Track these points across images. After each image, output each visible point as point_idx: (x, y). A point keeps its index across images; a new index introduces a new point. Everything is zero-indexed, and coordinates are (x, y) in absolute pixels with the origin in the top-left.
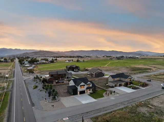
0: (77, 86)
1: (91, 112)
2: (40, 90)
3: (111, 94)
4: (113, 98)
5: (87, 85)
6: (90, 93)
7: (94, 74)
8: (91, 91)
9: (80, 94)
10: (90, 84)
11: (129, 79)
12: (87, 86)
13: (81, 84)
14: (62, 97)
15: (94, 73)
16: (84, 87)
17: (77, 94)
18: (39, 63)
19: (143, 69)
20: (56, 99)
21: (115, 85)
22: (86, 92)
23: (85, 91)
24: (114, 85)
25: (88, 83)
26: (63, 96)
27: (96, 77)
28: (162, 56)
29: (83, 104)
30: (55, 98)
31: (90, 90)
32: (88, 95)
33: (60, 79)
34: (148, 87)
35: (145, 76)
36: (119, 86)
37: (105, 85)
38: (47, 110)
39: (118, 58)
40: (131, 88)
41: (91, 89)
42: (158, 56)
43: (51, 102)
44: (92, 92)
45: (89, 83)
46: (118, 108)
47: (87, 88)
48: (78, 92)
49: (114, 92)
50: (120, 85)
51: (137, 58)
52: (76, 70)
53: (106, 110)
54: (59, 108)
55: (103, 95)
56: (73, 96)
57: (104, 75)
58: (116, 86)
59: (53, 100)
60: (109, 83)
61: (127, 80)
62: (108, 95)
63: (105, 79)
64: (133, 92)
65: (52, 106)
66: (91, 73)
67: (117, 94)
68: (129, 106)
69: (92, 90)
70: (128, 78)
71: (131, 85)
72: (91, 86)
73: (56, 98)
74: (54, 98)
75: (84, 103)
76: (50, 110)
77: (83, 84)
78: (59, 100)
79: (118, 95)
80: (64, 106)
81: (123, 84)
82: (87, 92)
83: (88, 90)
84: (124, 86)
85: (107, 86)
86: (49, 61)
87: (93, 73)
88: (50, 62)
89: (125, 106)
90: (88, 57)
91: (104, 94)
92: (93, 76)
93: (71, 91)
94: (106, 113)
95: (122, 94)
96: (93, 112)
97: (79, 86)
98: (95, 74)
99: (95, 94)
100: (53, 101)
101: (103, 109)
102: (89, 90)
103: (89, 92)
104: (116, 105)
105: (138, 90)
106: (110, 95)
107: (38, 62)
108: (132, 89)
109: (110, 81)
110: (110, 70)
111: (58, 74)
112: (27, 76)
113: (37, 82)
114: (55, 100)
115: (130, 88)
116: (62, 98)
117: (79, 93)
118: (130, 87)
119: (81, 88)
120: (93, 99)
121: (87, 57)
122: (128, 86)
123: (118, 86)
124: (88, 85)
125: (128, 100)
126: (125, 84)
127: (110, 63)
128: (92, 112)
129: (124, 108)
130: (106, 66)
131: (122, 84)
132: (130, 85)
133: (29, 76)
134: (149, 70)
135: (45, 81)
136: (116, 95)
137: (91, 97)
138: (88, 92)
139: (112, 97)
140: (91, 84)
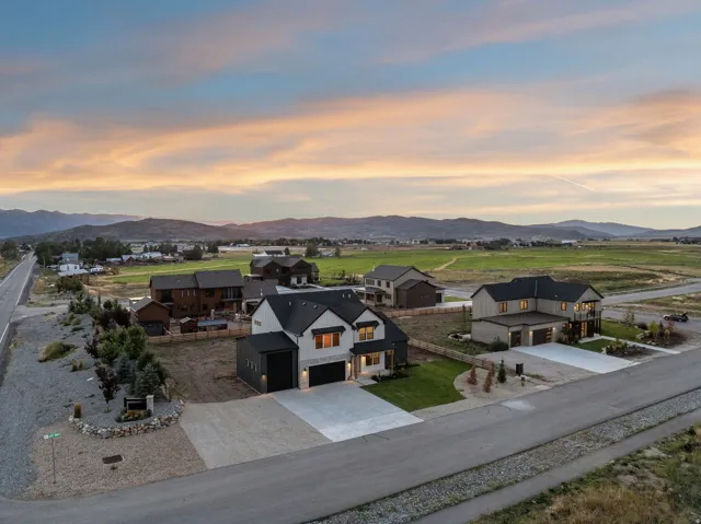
0: (292, 336)
1: (389, 503)
2: (71, 367)
3: (502, 379)
4: (519, 405)
5: (353, 328)
6: (374, 378)
7: (391, 291)
8: (380, 368)
9: (312, 384)
10: (374, 324)
11: (586, 302)
12: (357, 334)
13: (319, 324)
14: (195, 400)
15: (388, 285)
16: (336, 343)
17: (297, 386)
18: (130, 259)
19: (618, 275)
20: (149, 414)
21: (513, 333)
22: (347, 374)
23: (342, 365)
24: (505, 335)
25: (360, 320)
26: (200, 397)
27: (401, 307)
28: (667, 241)
29: (333, 444)
30: (143, 405)
31: (377, 361)
32: (364, 387)
33: (209, 315)
34: (692, 347)
35: (641, 302)
36: (534, 344)
37: (456, 337)
38: (52, 496)
39: (490, 247)
40: (604, 349)
41: (382, 356)
42: (652, 241)
43: (110, 435)
44: (386, 373)
45: (367, 316)
46: (575, 465)
47: (358, 350)
48: (301, 367)
49: (519, 369)
50: (541, 338)
51: (570, 244)
52: (299, 282)
53: (496, 484)
54: (152, 477)
55: (453, 386)
56: (270, 394)
57: (439, 299)
58: (517, 340)
59: (127, 420)
60: (476, 327)
61: (577, 309)
62: (487, 389)
63: (448, 312)
64: (622, 371)
65: (107, 460)
66: (376, 286)
67: (535, 380)
68: (648, 453)
69: (387, 358)
70: (579, 301)
71: (597, 337)
72: (379, 333)
73: (151, 405)
74: (137, 408)
75: (335, 441)
76: (79, 494)
77: (328, 320)
78: (166, 423)
79: (546, 388)
80: (195, 457)
81: (555, 328)
82: (356, 371)
83: (363, 359)
84: (560, 341)
85: (466, 341)
86: (180, 254)
87: (383, 287)
88: (182, 258)
89: (621, 451)
90: (356, 242)
91: (460, 382)
92: (385, 301)
93: (256, 363)
94: (507, 511)
95: (567, 380)
96: (403, 499)
97: (309, 331)
98: (397, 290)
99: (402, 382)
100: (126, 426)
101: (470, 477)
102: (369, 362)
103: (366, 371)
104: (556, 446)
105: (647, 358)
106: (497, 389)
107: (125, 257)
108: (610, 352)
109: (479, 317)
110: (466, 282)
111: (197, 288)
112: (43, 306)
113: (75, 330)
114: (142, 423)
115: (600, 351)
116: (192, 408)
117: (304, 375)
118: (595, 347)
119: (319, 345)
120: (396, 409)
121: (351, 242)
122: (581, 342)
123: (531, 342)
124: (362, 330)
125: (618, 411)
126: (565, 330)
127: (455, 259)
128: (397, 503)
129: (618, 467)
130: (442, 267)
131: (551, 330)
132: (590, 335)
133: (52, 305)
134: (650, 281)
135: (113, 316)
136: (530, 389)
137: (385, 398)
138: (363, 372)
139: (514, 401)
140: (380, 322)
